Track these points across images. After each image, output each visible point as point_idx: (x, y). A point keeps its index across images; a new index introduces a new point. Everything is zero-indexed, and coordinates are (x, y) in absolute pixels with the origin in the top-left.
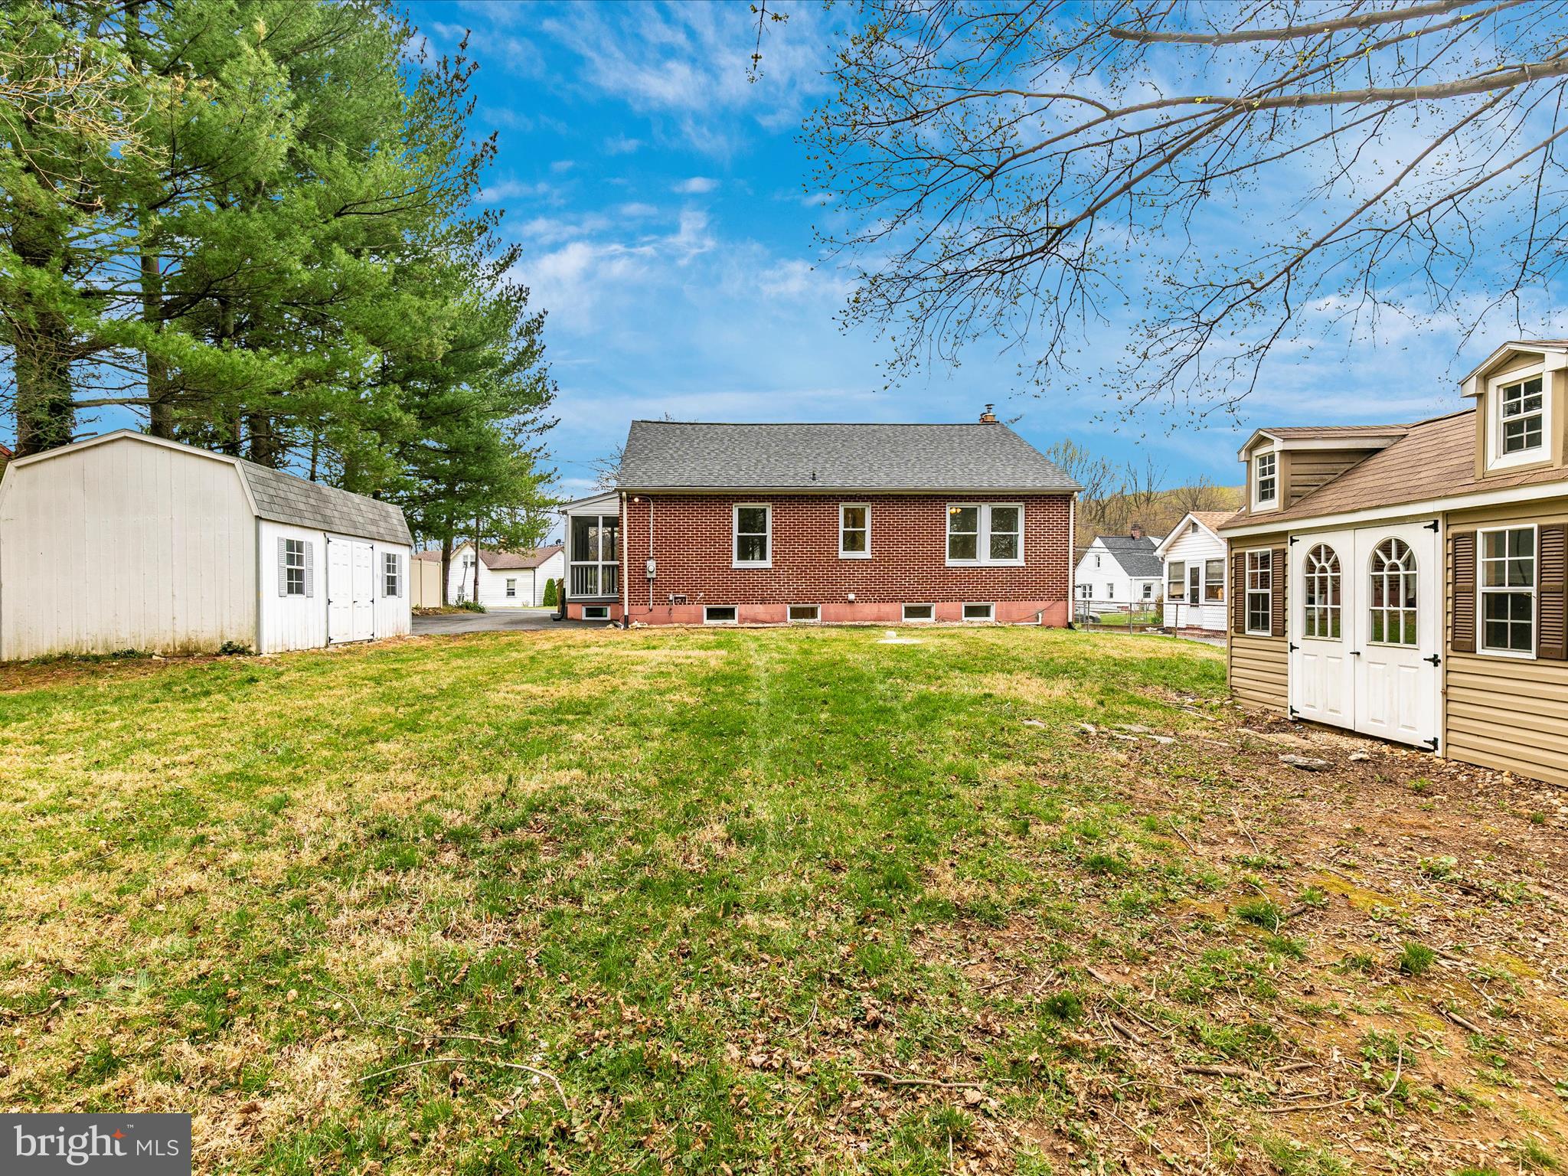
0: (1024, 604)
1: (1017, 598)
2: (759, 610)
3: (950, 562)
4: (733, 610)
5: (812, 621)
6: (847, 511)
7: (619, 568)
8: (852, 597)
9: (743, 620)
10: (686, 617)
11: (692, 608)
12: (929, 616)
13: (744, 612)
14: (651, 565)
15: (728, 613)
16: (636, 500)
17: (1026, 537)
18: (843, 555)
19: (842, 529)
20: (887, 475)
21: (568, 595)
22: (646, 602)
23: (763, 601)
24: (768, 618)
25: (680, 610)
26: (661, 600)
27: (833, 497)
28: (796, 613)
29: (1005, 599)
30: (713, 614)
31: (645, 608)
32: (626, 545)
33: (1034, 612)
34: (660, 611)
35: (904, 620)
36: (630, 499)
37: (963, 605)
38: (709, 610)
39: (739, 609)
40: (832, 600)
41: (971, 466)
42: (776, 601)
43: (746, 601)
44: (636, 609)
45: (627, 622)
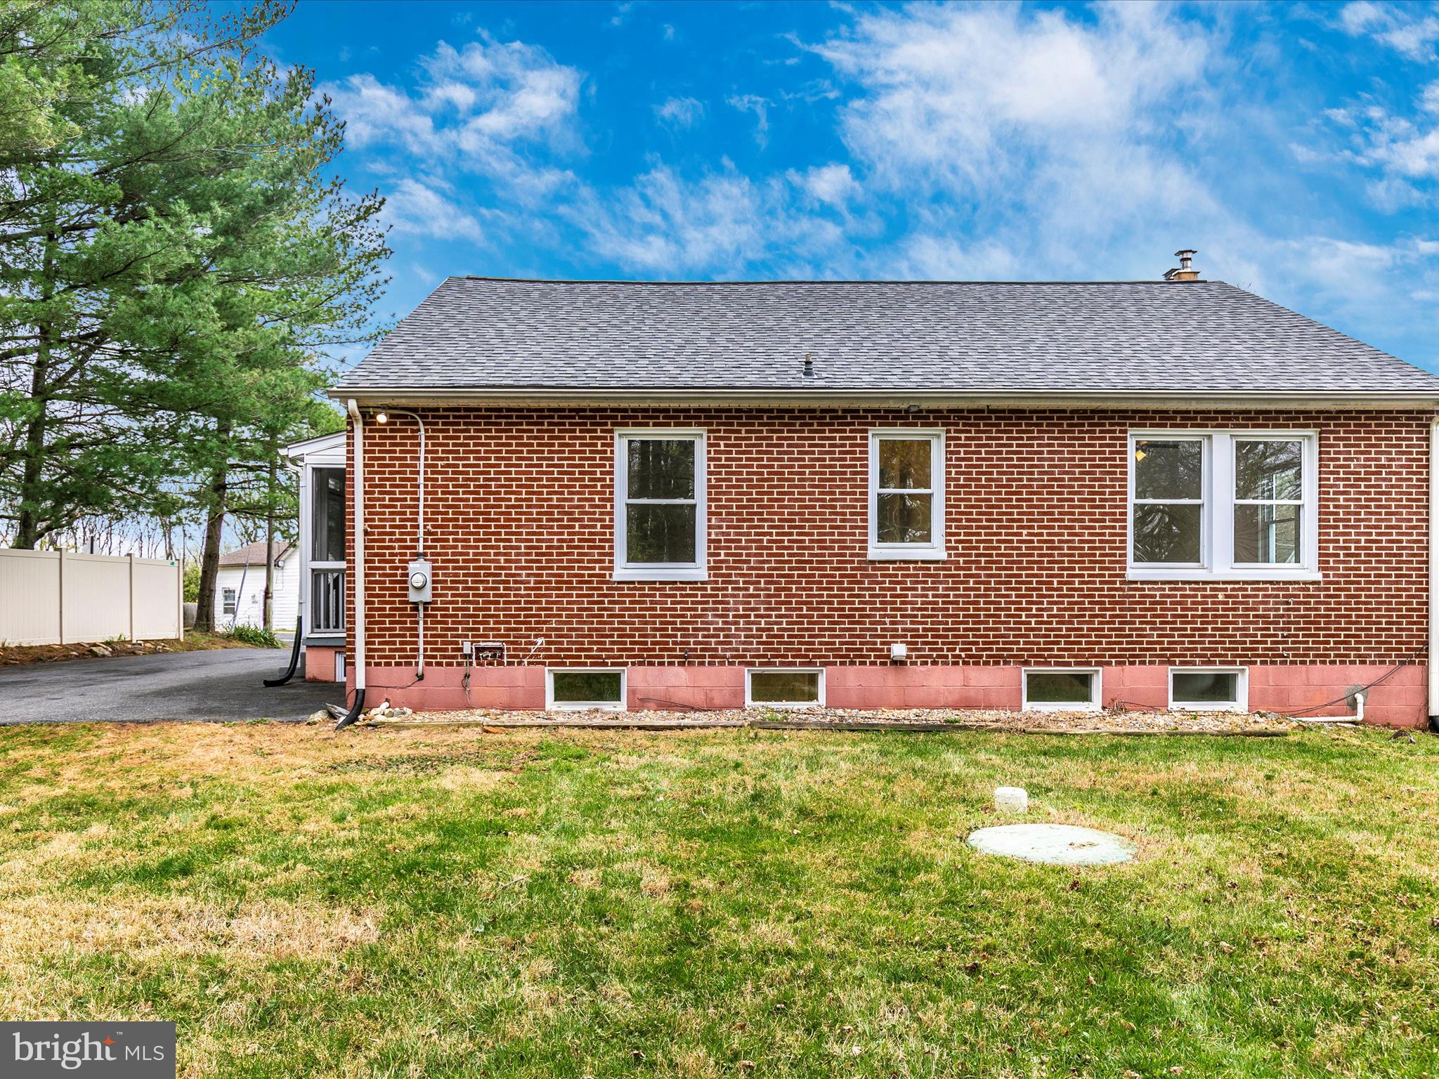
0: (1319, 672)
1: (1301, 659)
2: (677, 679)
3: (1136, 571)
4: (616, 678)
5: (803, 706)
6: (888, 448)
7: (350, 573)
8: (899, 650)
9: (637, 705)
10: (503, 696)
11: (519, 674)
12: (1086, 698)
13: (640, 684)
14: (420, 572)
15: (605, 687)
16: (382, 418)
17: (1323, 511)
18: (877, 550)
19: (874, 488)
20: (983, 366)
21: (307, 632)
22: (409, 660)
23: (686, 660)
24: (699, 699)
25: (489, 678)
26: (444, 654)
27: (854, 412)
28: (766, 687)
29: (1272, 658)
30: (568, 688)
31: (406, 673)
32: (360, 526)
33: (1343, 691)
34: (443, 678)
35: (1027, 706)
36: (368, 417)
37: (1170, 671)
38: (559, 678)
39: (632, 677)
40: (853, 657)
41: (1177, 351)
42: (717, 659)
43: (646, 657)
44: (384, 675)
45: (361, 703)
